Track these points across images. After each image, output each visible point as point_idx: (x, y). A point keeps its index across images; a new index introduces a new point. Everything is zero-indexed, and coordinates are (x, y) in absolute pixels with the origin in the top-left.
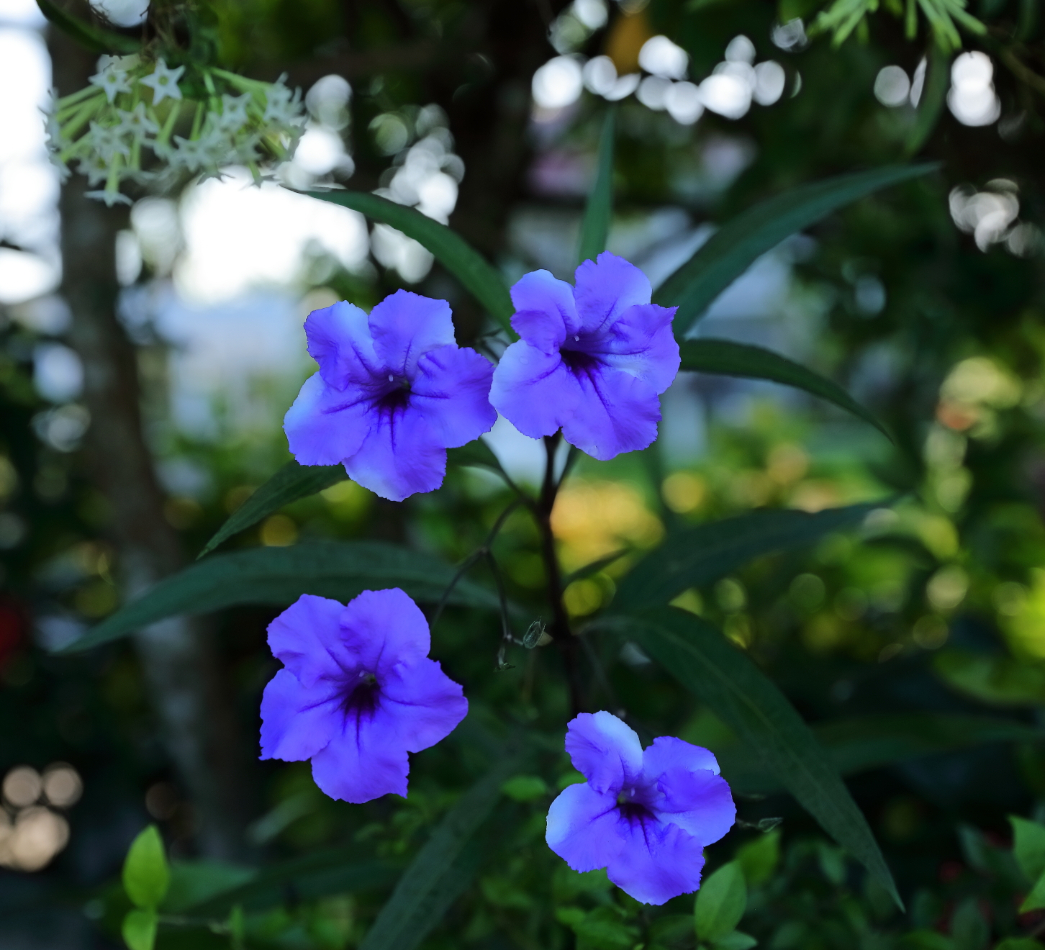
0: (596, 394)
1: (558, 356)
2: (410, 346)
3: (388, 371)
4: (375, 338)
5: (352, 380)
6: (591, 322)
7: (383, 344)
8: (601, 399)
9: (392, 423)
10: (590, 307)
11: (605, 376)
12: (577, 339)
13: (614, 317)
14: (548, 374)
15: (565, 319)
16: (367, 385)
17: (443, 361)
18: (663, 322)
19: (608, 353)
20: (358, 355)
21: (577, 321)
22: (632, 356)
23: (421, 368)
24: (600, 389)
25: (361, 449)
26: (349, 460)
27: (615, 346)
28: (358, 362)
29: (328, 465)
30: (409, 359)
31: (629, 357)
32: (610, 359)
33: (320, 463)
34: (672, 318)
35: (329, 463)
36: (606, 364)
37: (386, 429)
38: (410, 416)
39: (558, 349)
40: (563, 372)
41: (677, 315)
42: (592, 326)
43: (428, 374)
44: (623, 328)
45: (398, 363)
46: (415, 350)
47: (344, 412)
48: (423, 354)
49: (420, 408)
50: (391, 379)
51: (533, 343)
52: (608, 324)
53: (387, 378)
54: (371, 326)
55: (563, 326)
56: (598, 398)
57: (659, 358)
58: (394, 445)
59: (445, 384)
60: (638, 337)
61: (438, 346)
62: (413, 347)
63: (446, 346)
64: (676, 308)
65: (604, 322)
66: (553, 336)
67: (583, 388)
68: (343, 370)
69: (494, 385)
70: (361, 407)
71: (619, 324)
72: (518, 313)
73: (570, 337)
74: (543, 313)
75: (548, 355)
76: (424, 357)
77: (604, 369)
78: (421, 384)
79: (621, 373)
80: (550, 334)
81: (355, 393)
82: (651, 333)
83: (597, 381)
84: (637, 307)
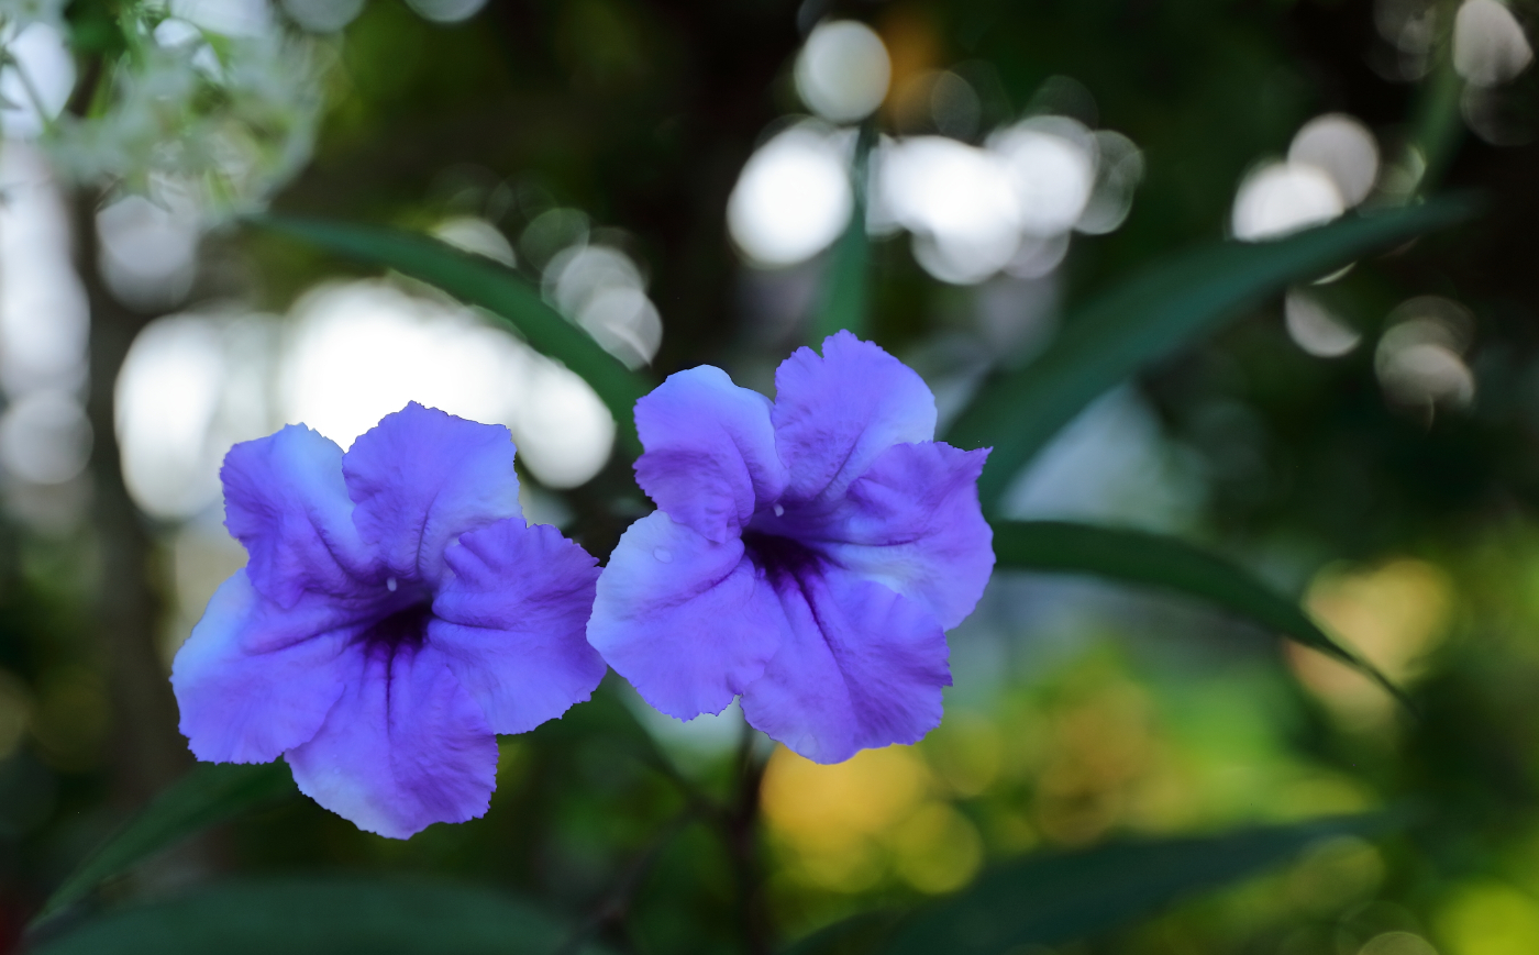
0: (816, 627)
1: (738, 547)
2: (426, 518)
3: (383, 572)
4: (356, 500)
5: (310, 586)
6: (810, 478)
7: (375, 515)
8: (826, 638)
9: (389, 678)
10: (805, 446)
11: (834, 589)
12: (779, 511)
13: (856, 468)
14: (714, 584)
15: (754, 470)
16: (342, 596)
17: (496, 550)
18: (959, 477)
19: (843, 541)
20: (321, 535)
21: (779, 474)
22: (893, 550)
23: (452, 565)
24: (822, 618)
25: (322, 731)
26: (300, 751)
27: (858, 527)
28: (319, 551)
29: (253, 762)
30: (424, 547)
31: (885, 550)
32: (846, 553)
33: (237, 759)
34: (979, 472)
35: (257, 758)
36: (839, 565)
37: (376, 691)
38: (427, 661)
39: (737, 531)
40: (747, 580)
41: (988, 466)
42: (808, 484)
43: (464, 577)
44: (876, 491)
45: (402, 554)
46: (437, 529)
47: (291, 654)
48: (454, 535)
49: (443, 647)
50: (392, 586)
51: (684, 518)
52: (844, 483)
53: (385, 584)
54: (348, 475)
55: (748, 484)
56: (819, 635)
57: (949, 553)
58: (390, 722)
59: (501, 598)
60: (907, 510)
61: (484, 521)
62: (432, 523)
63: (500, 520)
64: (986, 452)
65: (835, 477)
66: (725, 504)
67: (789, 615)
68: (290, 565)
69: (598, 606)
70: (327, 643)
71: (864, 482)
72: (649, 455)
73: (763, 505)
74: (706, 456)
75: (714, 544)
76: (456, 543)
77: (833, 575)
78: (449, 599)
79: (869, 584)
80: (724, 500)
81: (317, 613)
82: (933, 499)
83: (817, 599)
84: (905, 447)
